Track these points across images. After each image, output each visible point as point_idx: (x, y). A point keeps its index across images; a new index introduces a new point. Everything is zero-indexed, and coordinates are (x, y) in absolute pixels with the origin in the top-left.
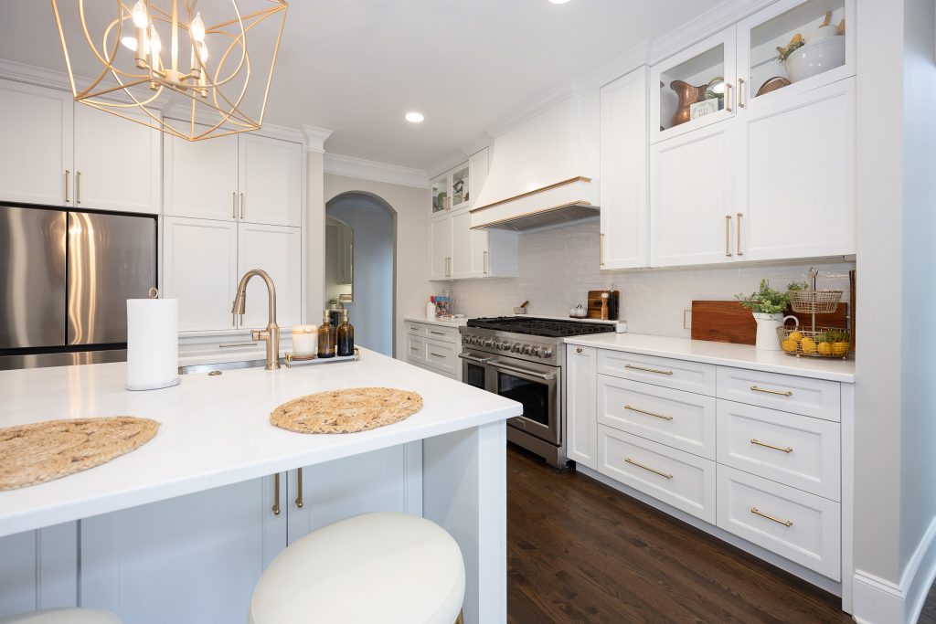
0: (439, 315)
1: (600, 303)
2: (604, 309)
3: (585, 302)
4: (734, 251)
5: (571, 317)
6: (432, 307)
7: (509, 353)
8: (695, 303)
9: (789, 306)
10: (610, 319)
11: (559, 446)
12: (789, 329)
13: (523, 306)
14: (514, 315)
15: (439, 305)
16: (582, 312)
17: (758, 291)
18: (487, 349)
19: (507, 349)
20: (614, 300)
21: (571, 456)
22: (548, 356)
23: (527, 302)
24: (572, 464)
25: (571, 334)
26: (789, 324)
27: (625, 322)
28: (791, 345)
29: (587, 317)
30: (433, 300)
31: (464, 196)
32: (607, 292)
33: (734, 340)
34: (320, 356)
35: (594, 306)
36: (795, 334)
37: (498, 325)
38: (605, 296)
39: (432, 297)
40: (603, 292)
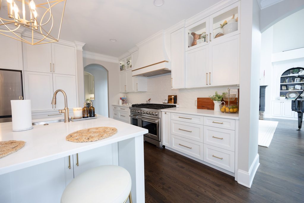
0: (123, 103)
1: (171, 99)
2: (173, 101)
3: (167, 98)
4: (208, 84)
5: (163, 103)
6: (121, 101)
7: (145, 114)
8: (198, 98)
9: (223, 99)
10: (174, 103)
11: (160, 141)
12: (223, 105)
13: (149, 100)
14: (146, 103)
15: (123, 100)
16: (167, 102)
17: (215, 95)
18: (138, 113)
19: (144, 113)
20: (175, 98)
21: (163, 144)
22: (156, 115)
23: (150, 99)
24: (164, 146)
25: (163, 108)
26: (223, 104)
27: (179, 104)
28: (223, 110)
29: (168, 103)
30: (121, 99)
31: (130, 66)
32: (174, 95)
33: (208, 109)
34: (83, 117)
35: (170, 100)
36: (224, 107)
37: (141, 106)
38: (173, 97)
39: (121, 98)
40: (172, 96)
